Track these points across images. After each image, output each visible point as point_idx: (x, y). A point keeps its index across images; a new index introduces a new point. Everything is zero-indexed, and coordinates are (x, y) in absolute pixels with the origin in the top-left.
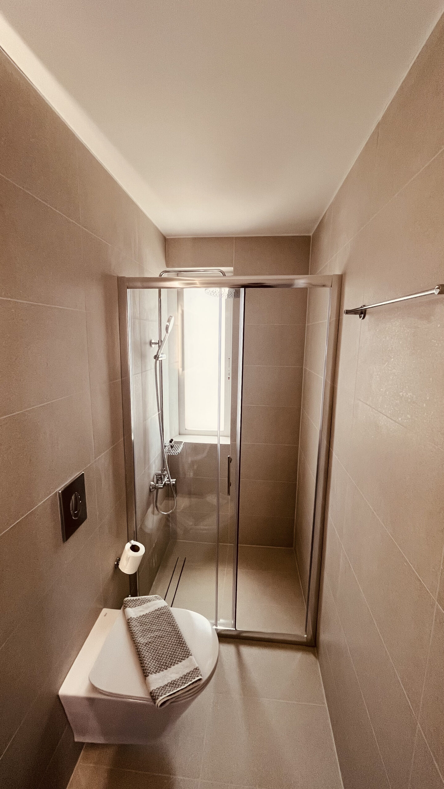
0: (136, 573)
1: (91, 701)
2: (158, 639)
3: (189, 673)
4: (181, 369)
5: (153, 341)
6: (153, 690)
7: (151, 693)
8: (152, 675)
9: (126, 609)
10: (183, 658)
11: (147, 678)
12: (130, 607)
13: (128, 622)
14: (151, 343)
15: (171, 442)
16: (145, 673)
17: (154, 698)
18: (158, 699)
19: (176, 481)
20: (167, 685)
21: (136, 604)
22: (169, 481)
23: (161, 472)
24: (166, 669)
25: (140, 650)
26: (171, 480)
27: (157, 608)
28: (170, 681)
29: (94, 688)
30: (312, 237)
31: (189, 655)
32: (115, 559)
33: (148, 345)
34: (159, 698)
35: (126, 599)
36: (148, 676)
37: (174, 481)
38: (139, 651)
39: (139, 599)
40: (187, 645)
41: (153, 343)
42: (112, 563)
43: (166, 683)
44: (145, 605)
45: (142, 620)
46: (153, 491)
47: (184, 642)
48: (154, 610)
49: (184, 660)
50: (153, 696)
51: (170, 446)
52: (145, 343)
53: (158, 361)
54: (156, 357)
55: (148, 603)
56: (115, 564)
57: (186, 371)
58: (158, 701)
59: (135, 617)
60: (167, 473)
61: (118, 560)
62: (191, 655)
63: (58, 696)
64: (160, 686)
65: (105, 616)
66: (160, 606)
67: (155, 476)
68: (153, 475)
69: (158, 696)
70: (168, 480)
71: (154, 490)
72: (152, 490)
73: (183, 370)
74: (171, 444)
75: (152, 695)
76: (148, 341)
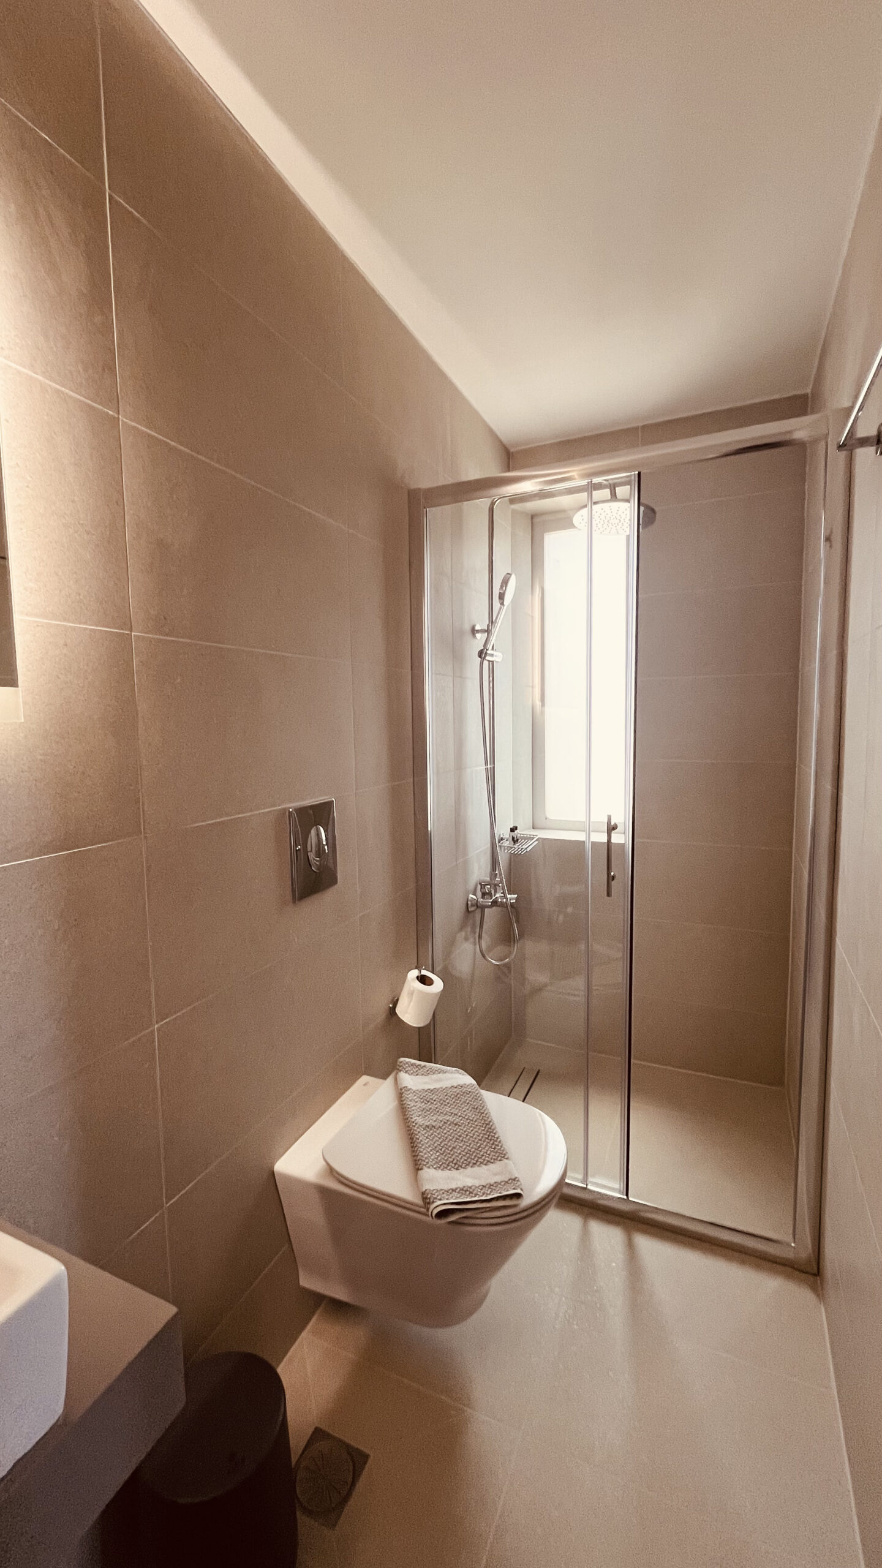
0: (427, 1027)
1: (323, 1191)
2: (449, 1125)
3: (500, 1184)
4: (538, 703)
5: (478, 628)
6: (426, 1190)
7: (423, 1193)
8: (428, 1170)
9: (399, 1073)
10: (492, 1161)
11: (420, 1172)
12: (406, 1072)
13: (401, 1094)
14: (474, 631)
15: (513, 830)
16: (416, 1165)
17: (428, 1201)
18: (433, 1202)
19: (517, 899)
20: (453, 1190)
21: (416, 1071)
22: (505, 897)
23: (489, 879)
24: (457, 1169)
25: (415, 1132)
26: (509, 896)
27: (455, 1085)
28: (461, 1186)
29: (331, 1171)
30: (810, 396)
31: (503, 1157)
32: (391, 998)
33: (469, 636)
34: (436, 1202)
35: (402, 1059)
36: (422, 1169)
37: (513, 899)
38: (412, 1133)
39: (424, 1066)
40: (502, 1145)
41: (478, 631)
42: (383, 1004)
43: (454, 1187)
44: (435, 1076)
45: (428, 1097)
46: (473, 911)
47: (497, 1138)
48: (450, 1086)
49: (492, 1163)
50: (426, 1198)
51: (511, 838)
52: (462, 633)
53: (486, 663)
54: (482, 654)
55: (441, 1074)
56: (390, 1008)
57: (547, 709)
58: (432, 1206)
59: (414, 1089)
60: (501, 882)
61: (395, 1003)
62: (507, 1159)
63: (273, 1174)
64: (442, 1188)
65: (364, 1085)
66: (461, 1083)
67: (479, 886)
68: (474, 884)
69: (435, 1198)
70: (503, 895)
71: (475, 910)
72: (470, 910)
73: (543, 705)
74: (512, 834)
75: (425, 1196)
76: (467, 627)
